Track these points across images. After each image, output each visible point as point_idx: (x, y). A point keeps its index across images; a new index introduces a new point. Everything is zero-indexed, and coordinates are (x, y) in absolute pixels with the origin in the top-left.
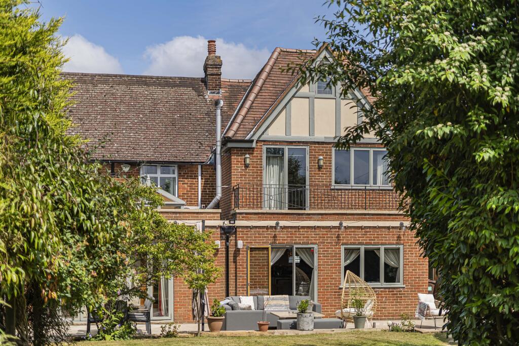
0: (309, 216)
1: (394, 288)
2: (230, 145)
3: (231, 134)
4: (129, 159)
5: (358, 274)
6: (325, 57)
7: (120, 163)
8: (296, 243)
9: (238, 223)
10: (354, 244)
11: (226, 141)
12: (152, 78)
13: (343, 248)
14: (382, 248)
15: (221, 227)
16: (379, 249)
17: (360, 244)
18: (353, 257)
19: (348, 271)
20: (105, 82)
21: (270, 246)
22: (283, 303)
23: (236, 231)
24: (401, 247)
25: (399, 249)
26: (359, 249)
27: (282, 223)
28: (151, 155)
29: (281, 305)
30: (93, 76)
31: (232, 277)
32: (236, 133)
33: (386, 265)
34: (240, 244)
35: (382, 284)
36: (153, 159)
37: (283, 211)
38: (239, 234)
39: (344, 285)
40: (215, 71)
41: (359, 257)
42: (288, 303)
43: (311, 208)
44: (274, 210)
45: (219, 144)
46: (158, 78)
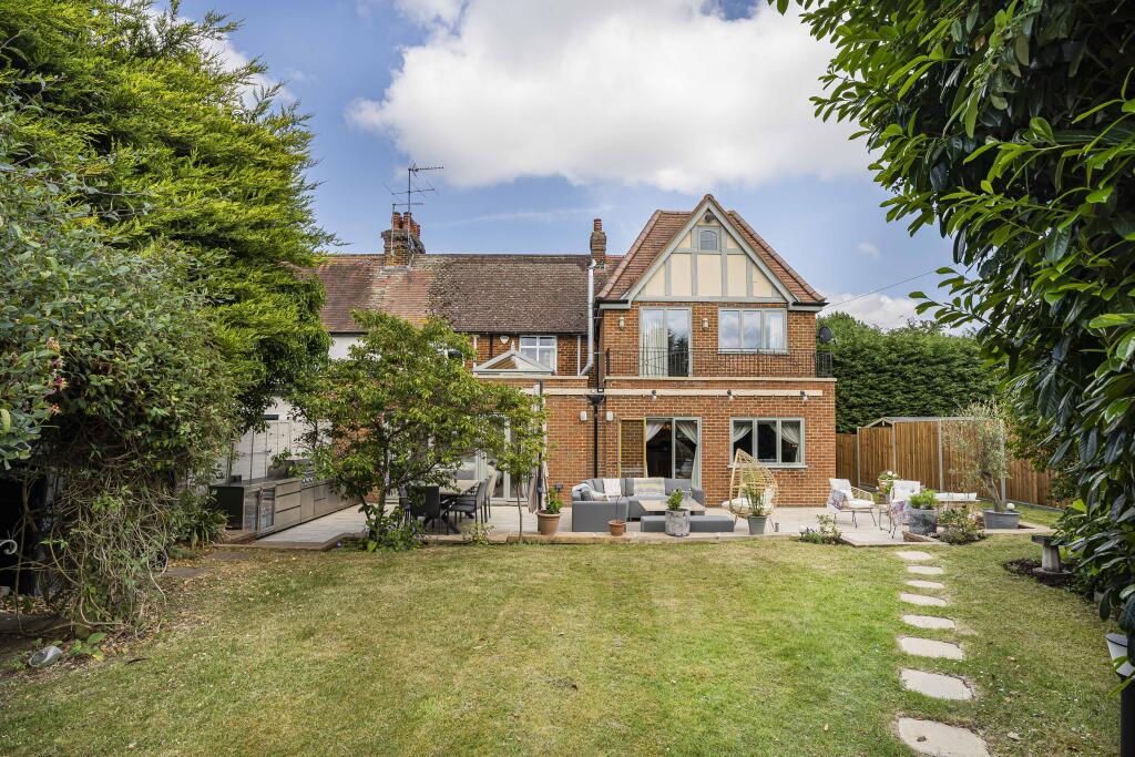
0: (691, 385)
1: (794, 469)
2: (602, 306)
3: (603, 294)
4: (507, 330)
5: (750, 453)
6: (709, 210)
7: (499, 335)
8: (675, 415)
9: (607, 392)
10: (745, 416)
11: (598, 302)
12: (538, 256)
13: (732, 420)
14: (779, 421)
15: (588, 396)
16: (775, 422)
17: (752, 415)
18: (743, 433)
19: (739, 451)
20: (494, 261)
21: (645, 419)
22: (657, 487)
23: (605, 401)
24: (802, 420)
25: (799, 423)
26: (751, 423)
27: (660, 392)
28: (529, 327)
29: (655, 490)
30: (483, 256)
31: (600, 453)
32: (609, 293)
33: (784, 442)
34: (610, 416)
35: (779, 464)
36: (531, 329)
37: (661, 378)
38: (610, 404)
39: (734, 465)
40: (600, 246)
41: (751, 432)
42: (663, 487)
43: (695, 374)
44: (651, 377)
45: (590, 306)
46: (544, 256)
